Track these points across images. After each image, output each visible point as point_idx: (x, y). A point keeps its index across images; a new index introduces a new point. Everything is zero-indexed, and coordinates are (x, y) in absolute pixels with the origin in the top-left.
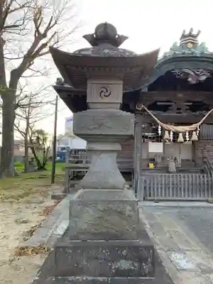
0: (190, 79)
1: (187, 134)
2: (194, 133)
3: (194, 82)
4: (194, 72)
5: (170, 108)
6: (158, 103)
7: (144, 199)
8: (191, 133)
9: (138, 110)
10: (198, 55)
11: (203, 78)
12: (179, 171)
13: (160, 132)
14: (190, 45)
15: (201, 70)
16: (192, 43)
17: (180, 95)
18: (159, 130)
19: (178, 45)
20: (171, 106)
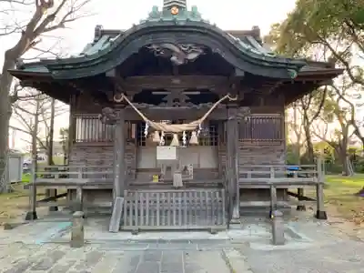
0: (174, 58)
1: (184, 135)
2: (194, 133)
3: (181, 62)
4: (180, 49)
5: (164, 99)
6: (154, 93)
7: (120, 230)
8: (189, 133)
9: (116, 103)
10: (182, 24)
11: (192, 56)
12: (187, 185)
13: (146, 133)
14: (174, 10)
15: (190, 45)
16: (178, 7)
17: (176, 81)
18: (146, 129)
19: (160, 10)
20: (165, 96)
